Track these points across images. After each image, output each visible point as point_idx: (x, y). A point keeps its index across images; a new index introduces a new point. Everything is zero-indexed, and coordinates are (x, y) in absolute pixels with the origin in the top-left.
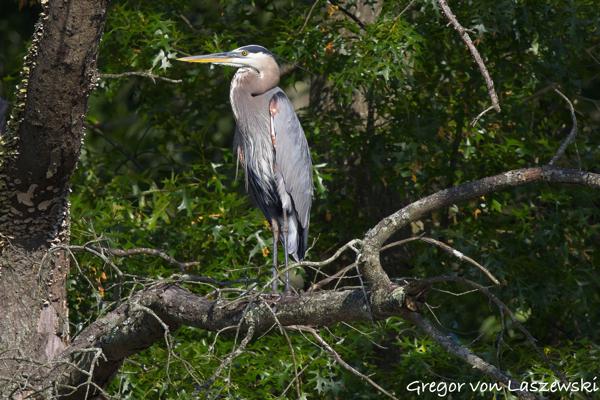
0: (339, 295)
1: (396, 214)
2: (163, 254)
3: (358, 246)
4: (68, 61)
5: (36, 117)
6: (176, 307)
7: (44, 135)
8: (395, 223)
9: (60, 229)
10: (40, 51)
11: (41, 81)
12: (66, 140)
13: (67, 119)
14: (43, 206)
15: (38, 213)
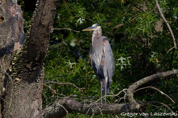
0: (121, 105)
1: (139, 81)
2: (74, 85)
3: (126, 91)
4: (43, 24)
5: (33, 41)
6: (71, 105)
7: (35, 47)
8: (138, 84)
9: (40, 76)
10: (35, 20)
11: (35, 30)
12: (42, 49)
13: (43, 42)
14: (34, 69)
15: (33, 71)
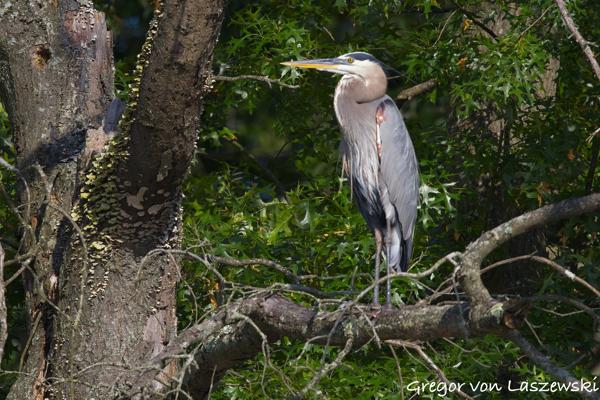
0: (439, 309)
1: (499, 228)
3: (458, 259)
4: (182, 60)
5: (147, 118)
6: (276, 317)
7: (156, 136)
8: (497, 237)
9: (171, 234)
10: (153, 49)
11: (154, 80)
12: (178, 142)
13: (180, 121)
14: (153, 210)
15: (147, 217)
